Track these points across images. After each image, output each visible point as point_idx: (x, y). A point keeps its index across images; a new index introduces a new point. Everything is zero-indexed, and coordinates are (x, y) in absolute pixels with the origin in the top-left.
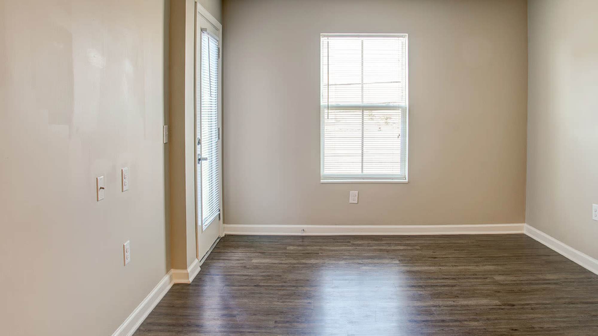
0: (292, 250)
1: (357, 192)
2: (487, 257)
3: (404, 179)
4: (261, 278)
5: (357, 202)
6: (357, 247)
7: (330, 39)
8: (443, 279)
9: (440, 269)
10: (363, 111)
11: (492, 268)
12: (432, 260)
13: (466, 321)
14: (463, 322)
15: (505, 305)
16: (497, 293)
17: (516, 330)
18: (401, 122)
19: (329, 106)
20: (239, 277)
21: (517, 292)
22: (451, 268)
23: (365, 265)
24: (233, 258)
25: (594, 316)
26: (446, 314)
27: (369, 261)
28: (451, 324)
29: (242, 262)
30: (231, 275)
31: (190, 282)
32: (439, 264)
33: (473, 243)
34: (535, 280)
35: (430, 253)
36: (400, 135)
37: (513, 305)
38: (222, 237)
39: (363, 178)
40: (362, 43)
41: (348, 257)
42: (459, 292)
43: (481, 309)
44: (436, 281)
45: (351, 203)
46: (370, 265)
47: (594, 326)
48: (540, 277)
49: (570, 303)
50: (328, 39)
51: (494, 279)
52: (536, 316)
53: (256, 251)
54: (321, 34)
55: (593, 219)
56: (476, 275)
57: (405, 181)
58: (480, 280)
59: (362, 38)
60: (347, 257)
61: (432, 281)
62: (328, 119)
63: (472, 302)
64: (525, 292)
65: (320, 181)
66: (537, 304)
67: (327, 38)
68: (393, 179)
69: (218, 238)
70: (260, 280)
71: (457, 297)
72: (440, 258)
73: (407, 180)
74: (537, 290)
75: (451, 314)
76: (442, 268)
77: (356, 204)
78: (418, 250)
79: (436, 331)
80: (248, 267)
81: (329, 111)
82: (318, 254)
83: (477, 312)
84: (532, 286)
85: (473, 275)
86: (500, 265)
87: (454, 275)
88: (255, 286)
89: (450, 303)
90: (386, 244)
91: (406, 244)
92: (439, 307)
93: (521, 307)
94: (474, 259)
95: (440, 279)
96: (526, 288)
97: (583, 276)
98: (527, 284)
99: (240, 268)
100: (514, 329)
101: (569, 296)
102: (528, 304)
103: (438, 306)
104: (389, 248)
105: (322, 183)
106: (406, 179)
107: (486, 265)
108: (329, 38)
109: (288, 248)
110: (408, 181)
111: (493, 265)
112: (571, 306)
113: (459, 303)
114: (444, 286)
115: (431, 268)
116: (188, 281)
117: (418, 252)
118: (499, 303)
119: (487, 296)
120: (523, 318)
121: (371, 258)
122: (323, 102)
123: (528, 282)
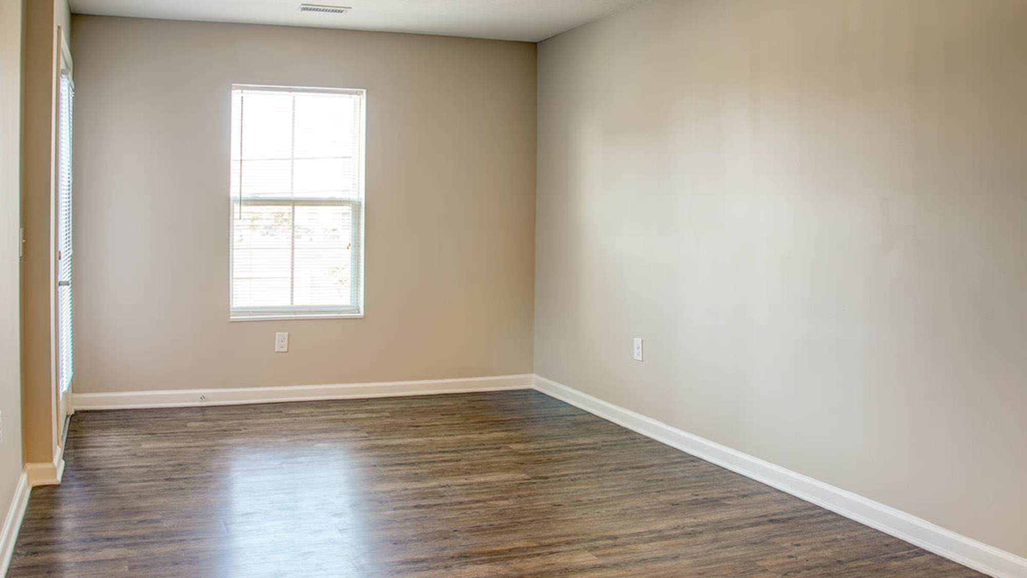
0: (197, 427)
1: (287, 334)
2: (491, 421)
3: (357, 312)
4: (170, 468)
5: (286, 350)
6: (297, 418)
7: (246, 93)
8: (440, 452)
9: (431, 440)
10: (293, 208)
11: (502, 435)
12: (415, 430)
13: (491, 500)
14: (488, 502)
15: (535, 478)
16: (519, 465)
17: (559, 505)
18: (352, 224)
19: (242, 199)
20: (132, 470)
21: (546, 462)
22: (446, 438)
23: (319, 441)
24: (108, 444)
25: (649, 481)
26: (461, 495)
27: (323, 435)
28: (473, 505)
29: (127, 448)
30: (119, 468)
31: (58, 481)
32: (427, 434)
33: (464, 404)
34: (565, 446)
35: (408, 420)
36: (351, 245)
37: (547, 478)
38: (71, 414)
39: (295, 313)
40: (294, 101)
41: (289, 433)
42: (469, 467)
43: (506, 485)
44: (432, 456)
45: (277, 352)
46: (327, 441)
47: (653, 492)
48: (572, 442)
49: (616, 470)
50: (242, 92)
51: (511, 448)
52: (580, 487)
53: (139, 432)
54: (234, 85)
55: (635, 358)
56: (484, 445)
57: (359, 315)
58: (491, 451)
59: (293, 93)
60: (287, 433)
61: (426, 456)
62: (240, 219)
63: (491, 478)
64: (557, 461)
65: (229, 319)
66: (576, 474)
67: (240, 91)
68: (339, 312)
69: (67, 416)
70: (169, 471)
71: (468, 474)
72: (423, 426)
73: (362, 314)
74: (571, 458)
75: (468, 495)
76: (432, 438)
77: (286, 352)
78: (387, 417)
79: (455, 515)
80: (139, 454)
81: (243, 207)
82: (241, 430)
83: (502, 489)
84: (564, 454)
85: (480, 445)
86: (513, 431)
87: (453, 447)
88: (167, 480)
89: (462, 481)
90: (337, 411)
91: (367, 410)
92: (449, 487)
93: (558, 479)
94: (473, 424)
95: (437, 453)
96: (556, 456)
97: (624, 437)
98: (556, 451)
99: (128, 457)
100: (557, 504)
101: (614, 462)
102: (566, 475)
103: (447, 486)
104: (344, 417)
105: (232, 322)
106: (359, 312)
107: (491, 432)
108: (244, 91)
109: (188, 425)
110: (364, 316)
111: (503, 431)
112: (619, 473)
113: (474, 481)
114: (445, 461)
115: (417, 440)
116: (55, 480)
117: (389, 420)
118: (527, 477)
119: (508, 470)
120: (564, 491)
121: (325, 432)
122: (234, 193)
123: (557, 449)
